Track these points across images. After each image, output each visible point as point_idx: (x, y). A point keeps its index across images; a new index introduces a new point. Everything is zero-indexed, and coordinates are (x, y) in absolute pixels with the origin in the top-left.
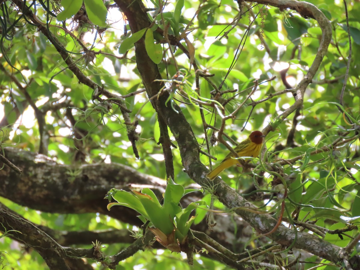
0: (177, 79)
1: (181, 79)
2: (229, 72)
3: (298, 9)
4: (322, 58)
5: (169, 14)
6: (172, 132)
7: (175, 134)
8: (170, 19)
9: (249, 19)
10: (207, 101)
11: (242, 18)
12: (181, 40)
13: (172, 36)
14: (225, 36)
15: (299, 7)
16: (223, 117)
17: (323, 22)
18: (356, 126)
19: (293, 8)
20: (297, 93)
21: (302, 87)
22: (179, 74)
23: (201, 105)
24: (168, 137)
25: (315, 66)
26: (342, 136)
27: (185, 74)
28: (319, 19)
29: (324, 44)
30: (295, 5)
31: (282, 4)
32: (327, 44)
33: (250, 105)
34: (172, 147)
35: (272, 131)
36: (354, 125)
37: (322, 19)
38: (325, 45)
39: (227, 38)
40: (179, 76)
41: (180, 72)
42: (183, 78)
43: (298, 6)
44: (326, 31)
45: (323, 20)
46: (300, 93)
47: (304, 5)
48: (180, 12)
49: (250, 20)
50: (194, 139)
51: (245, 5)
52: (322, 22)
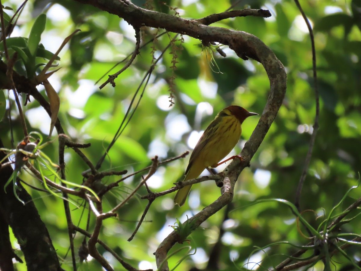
0: (26, 147)
1: (31, 149)
2: (114, 141)
3: (233, 44)
4: (267, 127)
5: (20, 41)
6: (16, 236)
7: (21, 240)
8: (21, 48)
9: (152, 54)
10: (76, 188)
11: (140, 53)
12: (38, 84)
13: (24, 77)
14: (109, 83)
15: (234, 41)
16: (98, 214)
17: (273, 67)
18: (317, 241)
19: (225, 42)
20: (224, 182)
21: (233, 172)
22: (29, 140)
23: (65, 193)
24: (9, 244)
25: (255, 140)
26: (293, 256)
27: (38, 141)
28: (266, 62)
29: (273, 104)
30: (228, 37)
31: (207, 34)
32: (278, 103)
33: (146, 198)
34: (14, 260)
35: (179, 243)
36: (313, 239)
37: (271, 62)
38: (275, 104)
39: (114, 85)
40: (29, 144)
41: (30, 137)
42: (35, 147)
43: (232, 38)
44: (277, 81)
45: (273, 64)
46: (228, 183)
47: (243, 36)
48: (39, 39)
49: (153, 56)
50: (51, 249)
51: (147, 32)
52: (271, 67)
